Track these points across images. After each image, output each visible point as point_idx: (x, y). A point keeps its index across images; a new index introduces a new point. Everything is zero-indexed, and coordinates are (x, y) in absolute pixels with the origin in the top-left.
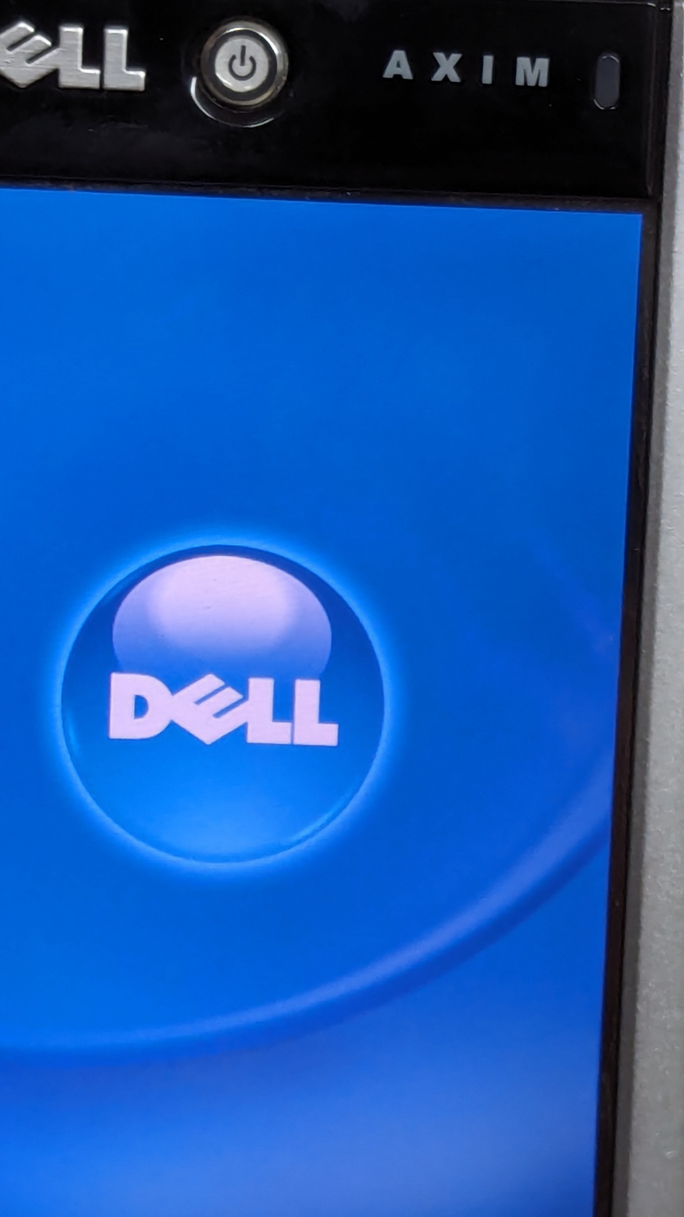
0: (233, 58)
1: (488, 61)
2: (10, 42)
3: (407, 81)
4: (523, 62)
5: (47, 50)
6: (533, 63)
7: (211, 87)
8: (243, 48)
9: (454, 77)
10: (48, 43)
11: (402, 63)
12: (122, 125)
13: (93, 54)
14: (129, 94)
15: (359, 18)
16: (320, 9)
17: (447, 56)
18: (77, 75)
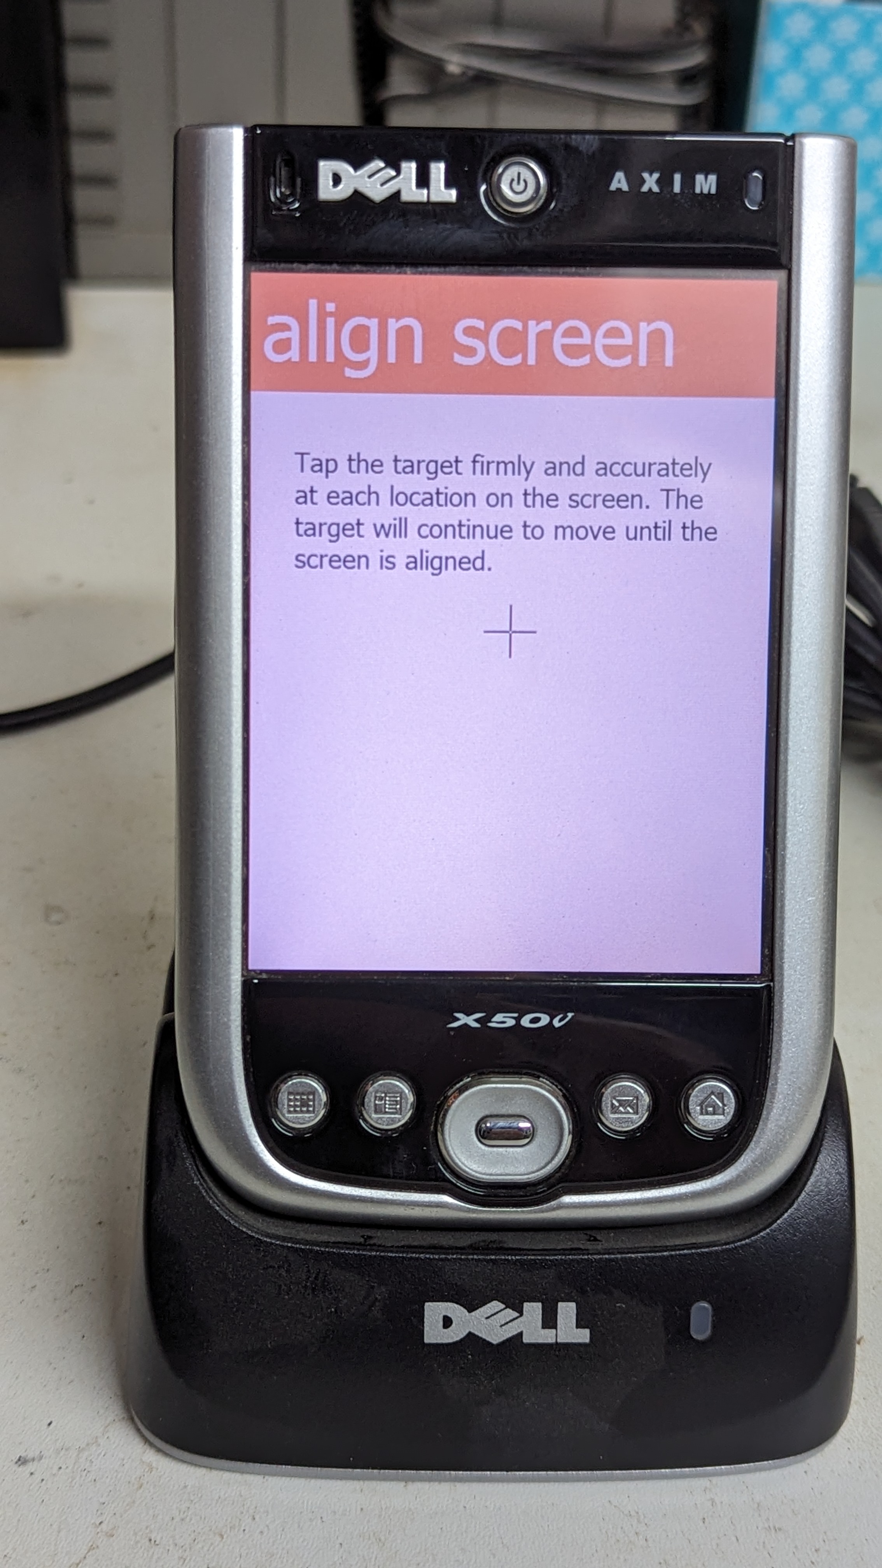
0: (513, 180)
1: (677, 177)
2: (369, 173)
3: (625, 192)
4: (700, 178)
5: (393, 178)
6: (706, 178)
7: (499, 201)
8: (519, 174)
9: (656, 189)
10: (393, 173)
11: (621, 181)
12: (441, 226)
13: (423, 180)
14: (445, 206)
15: (594, 153)
16: (567, 146)
17: (651, 175)
18: (412, 193)
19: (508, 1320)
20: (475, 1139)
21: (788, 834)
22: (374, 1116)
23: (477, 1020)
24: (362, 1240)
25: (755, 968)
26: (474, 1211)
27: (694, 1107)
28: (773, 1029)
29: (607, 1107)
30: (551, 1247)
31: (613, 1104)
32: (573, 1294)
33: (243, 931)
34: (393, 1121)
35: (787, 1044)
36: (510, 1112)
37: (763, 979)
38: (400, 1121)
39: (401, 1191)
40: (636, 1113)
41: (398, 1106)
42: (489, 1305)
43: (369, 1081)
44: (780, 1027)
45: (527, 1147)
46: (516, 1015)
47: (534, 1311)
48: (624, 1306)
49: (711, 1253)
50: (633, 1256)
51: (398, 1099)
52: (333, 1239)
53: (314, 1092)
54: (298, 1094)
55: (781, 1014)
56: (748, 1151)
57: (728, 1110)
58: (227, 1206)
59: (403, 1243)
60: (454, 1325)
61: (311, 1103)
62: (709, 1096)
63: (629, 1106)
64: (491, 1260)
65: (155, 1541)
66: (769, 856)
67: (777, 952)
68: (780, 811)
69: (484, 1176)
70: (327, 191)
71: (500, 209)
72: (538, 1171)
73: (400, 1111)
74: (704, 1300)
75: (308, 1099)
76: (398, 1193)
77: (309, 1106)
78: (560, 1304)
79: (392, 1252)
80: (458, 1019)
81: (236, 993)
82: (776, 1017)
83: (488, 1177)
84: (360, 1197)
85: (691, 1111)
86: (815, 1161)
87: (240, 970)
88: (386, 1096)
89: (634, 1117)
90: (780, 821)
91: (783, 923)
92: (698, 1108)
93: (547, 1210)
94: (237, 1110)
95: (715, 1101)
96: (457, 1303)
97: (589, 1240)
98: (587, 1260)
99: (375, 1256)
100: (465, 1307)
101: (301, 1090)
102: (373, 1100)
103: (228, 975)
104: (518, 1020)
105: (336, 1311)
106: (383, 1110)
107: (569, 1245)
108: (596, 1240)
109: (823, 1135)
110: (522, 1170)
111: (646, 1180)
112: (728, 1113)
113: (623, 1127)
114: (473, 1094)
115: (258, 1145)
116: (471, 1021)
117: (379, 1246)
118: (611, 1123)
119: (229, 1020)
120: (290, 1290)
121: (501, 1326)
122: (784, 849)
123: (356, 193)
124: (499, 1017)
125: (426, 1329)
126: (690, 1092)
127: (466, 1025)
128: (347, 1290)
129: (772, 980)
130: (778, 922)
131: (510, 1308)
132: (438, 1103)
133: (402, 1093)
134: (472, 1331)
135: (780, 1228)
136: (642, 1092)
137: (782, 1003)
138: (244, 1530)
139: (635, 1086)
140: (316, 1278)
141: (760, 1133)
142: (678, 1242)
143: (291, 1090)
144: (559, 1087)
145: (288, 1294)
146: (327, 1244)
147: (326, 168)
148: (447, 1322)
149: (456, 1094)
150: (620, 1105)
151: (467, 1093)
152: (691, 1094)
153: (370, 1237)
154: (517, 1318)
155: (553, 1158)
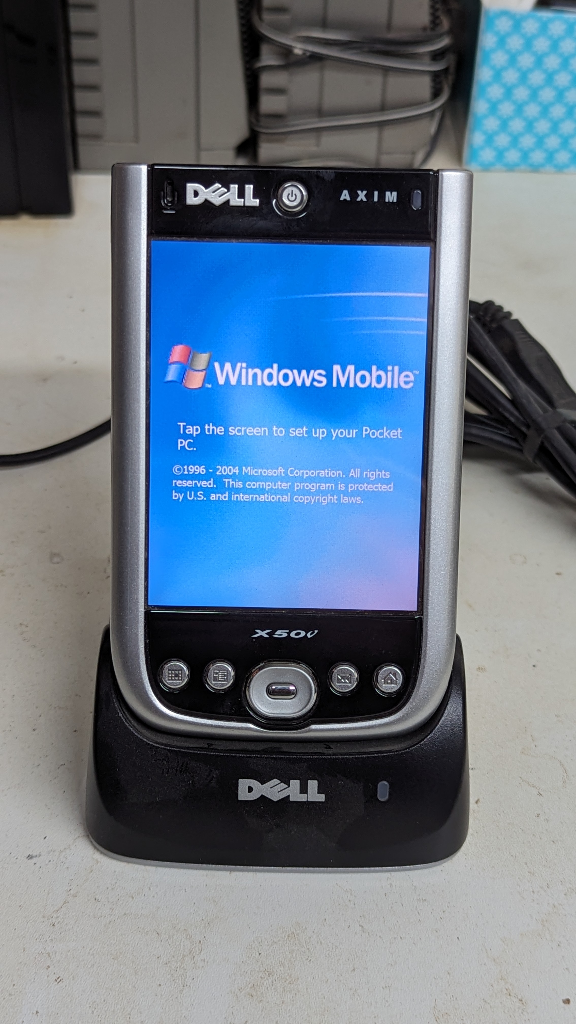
0: (289, 194)
1: (376, 193)
2: (213, 190)
3: (349, 201)
4: (388, 194)
5: (226, 193)
6: (391, 194)
7: (282, 205)
8: (292, 191)
9: (365, 199)
10: (226, 190)
11: (346, 195)
12: (251, 218)
13: (241, 194)
14: (253, 208)
15: (332, 180)
16: (318, 177)
17: (362, 192)
18: (236, 201)
19: (282, 789)
20: (266, 695)
21: (431, 539)
22: (213, 682)
23: (267, 634)
24: (207, 746)
25: (413, 607)
26: (265, 732)
27: (381, 680)
28: (422, 640)
29: (335, 680)
30: (306, 752)
31: (338, 678)
32: (316, 776)
33: (145, 585)
34: (223, 685)
35: (429, 647)
36: (284, 682)
37: (418, 614)
38: (226, 685)
39: (227, 721)
40: (350, 683)
41: (226, 678)
42: (272, 781)
43: (211, 664)
44: (426, 639)
45: (294, 700)
46: (288, 631)
47: (296, 785)
48: (343, 783)
49: (388, 756)
50: (348, 757)
51: (226, 674)
52: (192, 746)
53: (182, 669)
54: (173, 670)
55: (427, 633)
56: (408, 703)
57: (398, 682)
58: (137, 728)
59: (228, 748)
60: (254, 791)
61: (180, 675)
62: (389, 674)
63: (346, 679)
64: (273, 757)
65: (98, 900)
66: (422, 550)
67: (425, 601)
68: (427, 527)
69: (270, 715)
70: (191, 200)
71: (282, 209)
72: (298, 712)
73: (226, 680)
74: (385, 780)
75: (179, 673)
76: (226, 722)
77: (179, 676)
78: (309, 781)
79: (222, 753)
80: (257, 633)
81: (141, 617)
82: (424, 634)
83: (272, 715)
84: (206, 724)
85: (379, 682)
86: (445, 709)
87: (143, 606)
88: (219, 672)
89: (349, 685)
90: (427, 532)
91: (428, 585)
92: (383, 680)
93: (303, 732)
94: (141, 678)
95: (391, 677)
96: (256, 780)
97: (326, 748)
98: (324, 759)
99: (213, 755)
100: (259, 782)
101: (175, 669)
102: (212, 674)
103: (137, 609)
104: (289, 633)
105: (192, 783)
106: (218, 679)
107: (316, 750)
108: (330, 748)
109: (450, 695)
110: (290, 711)
111: (355, 718)
112: (399, 684)
113: (343, 690)
114: (265, 672)
115: (152, 696)
116: (264, 634)
117: (216, 749)
118: (337, 688)
119: (138, 631)
120: (168, 771)
121: (279, 792)
122: (429, 547)
123: (206, 201)
124: (279, 632)
125: (239, 793)
126: (379, 671)
127: (261, 636)
128: (198, 772)
129: (422, 615)
130: (426, 585)
131: (284, 783)
132: (247, 676)
133: (228, 670)
134: (263, 794)
135: (425, 744)
136: (353, 672)
137: (427, 627)
138: (144, 895)
139: (350, 669)
140: (182, 766)
141: (415, 694)
142: (372, 750)
143: (170, 669)
144: (310, 668)
145: (167, 774)
146: (188, 748)
147: (191, 187)
148: (250, 789)
149: (257, 671)
150: (342, 679)
151: (261, 671)
152: (379, 673)
153: (212, 745)
154: (287, 788)
155: (306, 706)
